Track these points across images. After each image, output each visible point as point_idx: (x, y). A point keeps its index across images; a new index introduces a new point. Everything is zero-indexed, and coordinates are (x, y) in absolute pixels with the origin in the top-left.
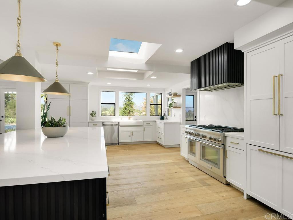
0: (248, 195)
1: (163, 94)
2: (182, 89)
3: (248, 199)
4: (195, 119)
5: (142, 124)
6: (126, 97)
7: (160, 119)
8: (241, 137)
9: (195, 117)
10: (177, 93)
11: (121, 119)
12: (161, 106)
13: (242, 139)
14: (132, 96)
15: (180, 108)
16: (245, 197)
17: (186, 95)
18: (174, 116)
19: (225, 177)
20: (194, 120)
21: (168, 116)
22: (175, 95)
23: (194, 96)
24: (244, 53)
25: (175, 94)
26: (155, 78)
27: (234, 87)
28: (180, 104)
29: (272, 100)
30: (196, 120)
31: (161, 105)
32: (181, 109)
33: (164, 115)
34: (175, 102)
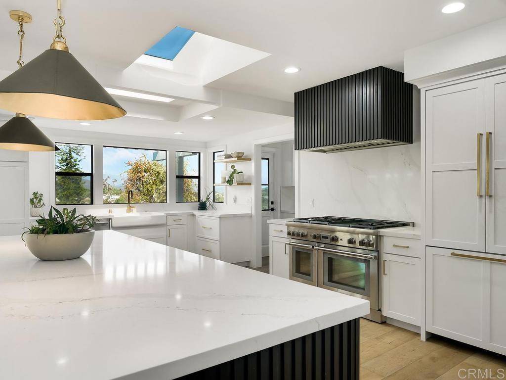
0: (427, 333)
1: (201, 155)
2: (255, 145)
3: (427, 340)
4: (271, 206)
5: (165, 222)
6: (62, 159)
7: (199, 210)
8: (414, 235)
9: (272, 203)
10: (243, 153)
11: (110, 211)
12: (197, 180)
13: (416, 238)
14: (77, 156)
15: (250, 184)
16: (423, 337)
17: (262, 159)
18: (235, 201)
19: (380, 310)
20: (269, 210)
21: (214, 202)
22: (241, 157)
23: (268, 159)
24: (420, 90)
25: (240, 155)
26: (211, 118)
27: (378, 146)
28: (250, 177)
29: (476, 172)
30: (272, 209)
31: (199, 177)
32: (253, 186)
33: (208, 199)
34: (238, 173)
